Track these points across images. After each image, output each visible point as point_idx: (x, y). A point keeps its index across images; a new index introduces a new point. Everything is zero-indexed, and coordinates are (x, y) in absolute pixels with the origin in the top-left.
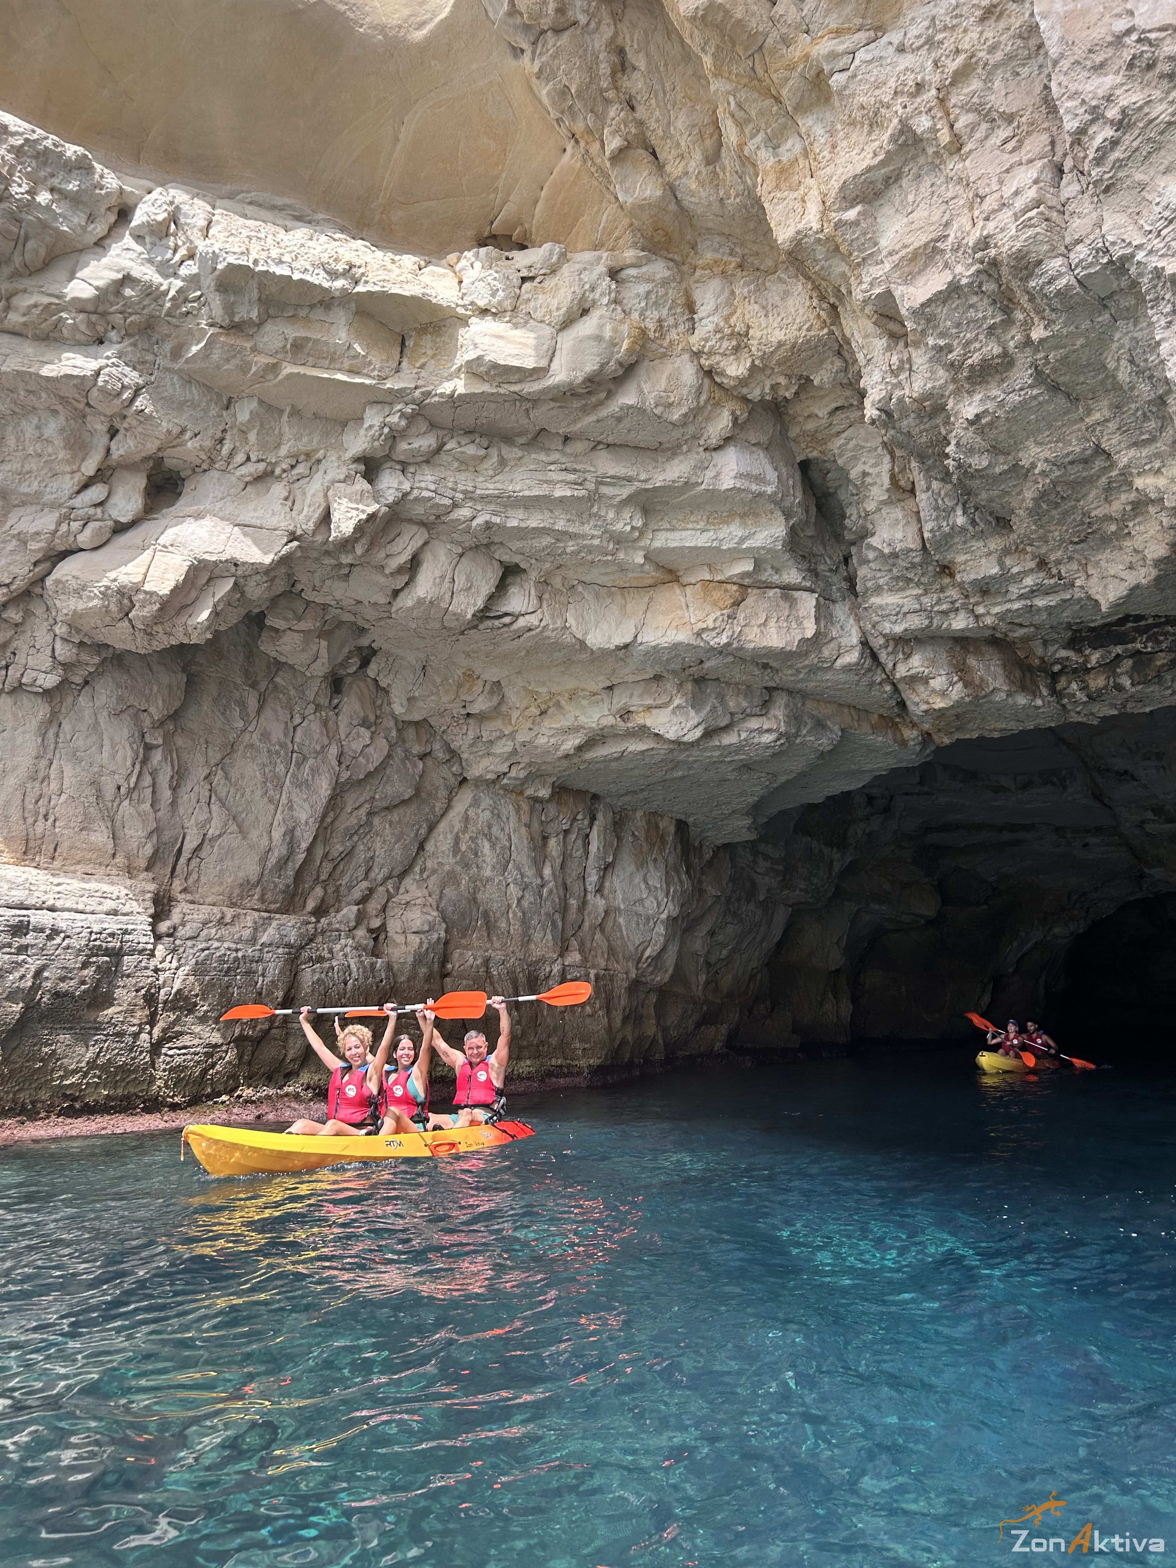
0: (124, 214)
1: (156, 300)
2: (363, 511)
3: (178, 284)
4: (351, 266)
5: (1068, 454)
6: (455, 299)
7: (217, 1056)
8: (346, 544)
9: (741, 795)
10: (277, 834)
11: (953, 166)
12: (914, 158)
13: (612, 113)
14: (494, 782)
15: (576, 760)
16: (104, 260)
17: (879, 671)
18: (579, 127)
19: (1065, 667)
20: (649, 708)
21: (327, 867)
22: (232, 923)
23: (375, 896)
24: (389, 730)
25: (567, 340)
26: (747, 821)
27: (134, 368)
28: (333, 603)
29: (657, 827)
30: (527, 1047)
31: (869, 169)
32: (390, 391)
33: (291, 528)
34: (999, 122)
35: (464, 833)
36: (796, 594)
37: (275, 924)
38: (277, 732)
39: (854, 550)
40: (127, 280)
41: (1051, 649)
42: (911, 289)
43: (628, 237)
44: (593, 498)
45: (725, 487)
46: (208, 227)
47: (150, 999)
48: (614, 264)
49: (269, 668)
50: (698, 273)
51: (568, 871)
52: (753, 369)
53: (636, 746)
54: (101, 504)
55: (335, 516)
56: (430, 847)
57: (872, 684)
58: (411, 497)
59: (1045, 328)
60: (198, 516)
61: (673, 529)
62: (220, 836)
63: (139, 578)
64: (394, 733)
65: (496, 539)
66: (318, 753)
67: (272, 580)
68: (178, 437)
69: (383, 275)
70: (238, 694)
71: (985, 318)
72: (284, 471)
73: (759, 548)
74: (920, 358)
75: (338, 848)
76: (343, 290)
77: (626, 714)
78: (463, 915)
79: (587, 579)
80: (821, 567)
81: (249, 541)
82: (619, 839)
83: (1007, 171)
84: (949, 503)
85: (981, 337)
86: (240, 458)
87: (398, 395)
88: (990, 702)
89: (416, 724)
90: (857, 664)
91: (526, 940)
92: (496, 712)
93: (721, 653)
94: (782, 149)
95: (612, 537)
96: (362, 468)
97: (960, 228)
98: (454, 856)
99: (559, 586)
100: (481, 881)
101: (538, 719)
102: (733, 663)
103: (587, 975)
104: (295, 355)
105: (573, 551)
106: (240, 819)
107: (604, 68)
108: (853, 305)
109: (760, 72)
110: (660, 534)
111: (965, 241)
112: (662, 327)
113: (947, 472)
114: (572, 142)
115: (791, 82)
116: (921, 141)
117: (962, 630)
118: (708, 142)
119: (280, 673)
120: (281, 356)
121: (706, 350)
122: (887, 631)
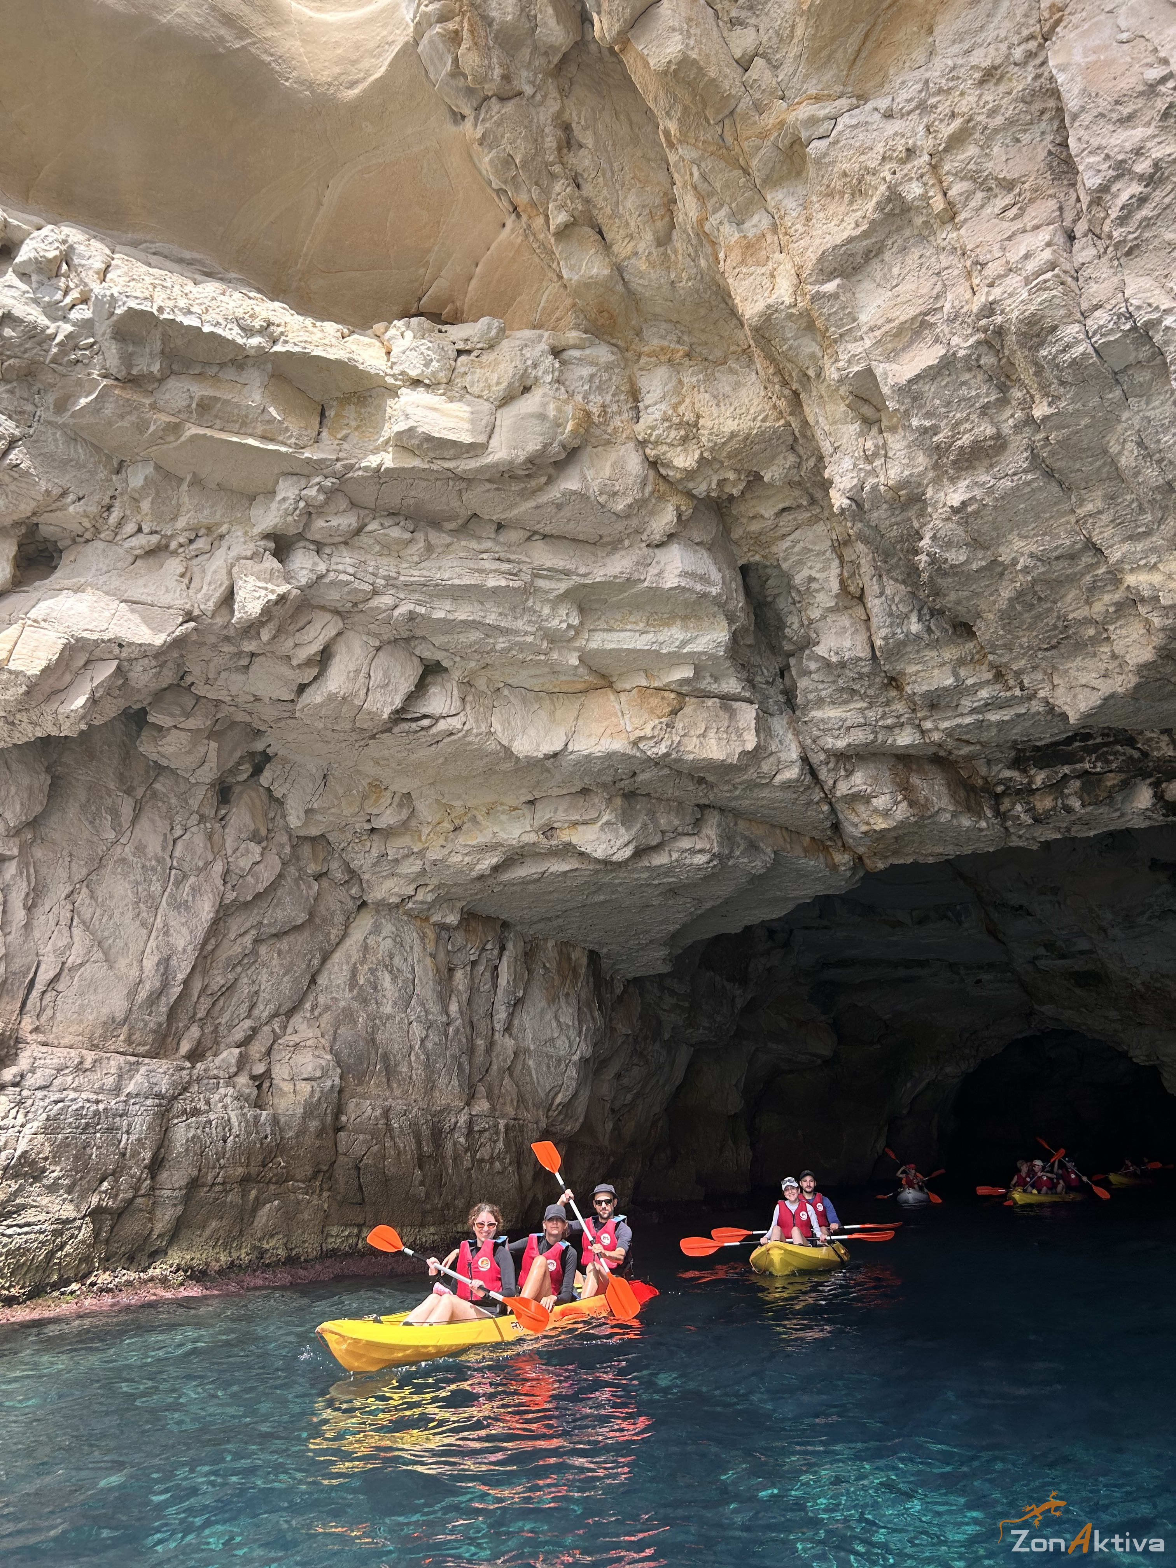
0: (8, 248)
1: (39, 343)
2: (272, 592)
3: (68, 328)
4: (270, 324)
5: (1057, 547)
6: (383, 368)
7: (67, 1234)
8: (251, 628)
9: (663, 922)
10: (149, 964)
11: (947, 236)
12: (899, 229)
13: (558, 187)
14: (397, 906)
15: (490, 881)
17: (817, 790)
18: (522, 200)
19: (1008, 788)
20: (575, 824)
21: (206, 1003)
22: (92, 1069)
23: (259, 1037)
24: (282, 846)
25: (507, 418)
26: (664, 952)
27: (11, 418)
28: (228, 699)
29: (570, 959)
30: (430, 1211)
31: (850, 240)
32: (308, 461)
33: (188, 607)
34: (997, 190)
35: (362, 963)
36: (736, 705)
37: (143, 1070)
38: (154, 845)
39: (792, 661)
40: (8, 318)
41: (995, 769)
42: (894, 366)
43: (570, 318)
44: (528, 591)
45: (669, 585)
46: (106, 271)
48: (556, 343)
49: (147, 772)
50: (644, 359)
51: (475, 1007)
52: (702, 460)
53: (558, 867)
55: (240, 596)
56: (322, 980)
57: (809, 803)
59: (1049, 405)
60: (79, 589)
61: (611, 630)
62: (82, 964)
63: (3, 655)
64: (288, 850)
65: (419, 633)
66: (200, 870)
67: (162, 666)
68: (58, 500)
69: (304, 336)
70: (110, 801)
72: (181, 545)
73: (700, 654)
74: (897, 443)
75: (218, 981)
76: (260, 348)
77: (549, 830)
78: (360, 1057)
79: (515, 681)
80: (758, 679)
81: (137, 620)
82: (530, 972)
84: (903, 609)
85: (973, 417)
86: (130, 528)
87: (316, 467)
88: (934, 823)
89: (313, 839)
90: (797, 780)
91: (430, 1086)
92: (404, 827)
93: (657, 764)
94: (747, 225)
95: (546, 636)
96: (272, 545)
97: (957, 297)
98: (351, 991)
99: (483, 688)
100: (381, 1018)
101: (451, 836)
102: (668, 776)
103: (496, 1125)
104: (201, 415)
105: (503, 649)
106: (106, 946)
107: (550, 143)
108: (823, 388)
109: (729, 139)
110: (596, 634)
111: (963, 311)
112: (605, 412)
113: (913, 571)
114: (513, 216)
115: (763, 151)
116: (909, 210)
117: (906, 747)
118: (659, 224)
119: (161, 778)
120: (184, 416)
121: (653, 439)
122: (829, 746)
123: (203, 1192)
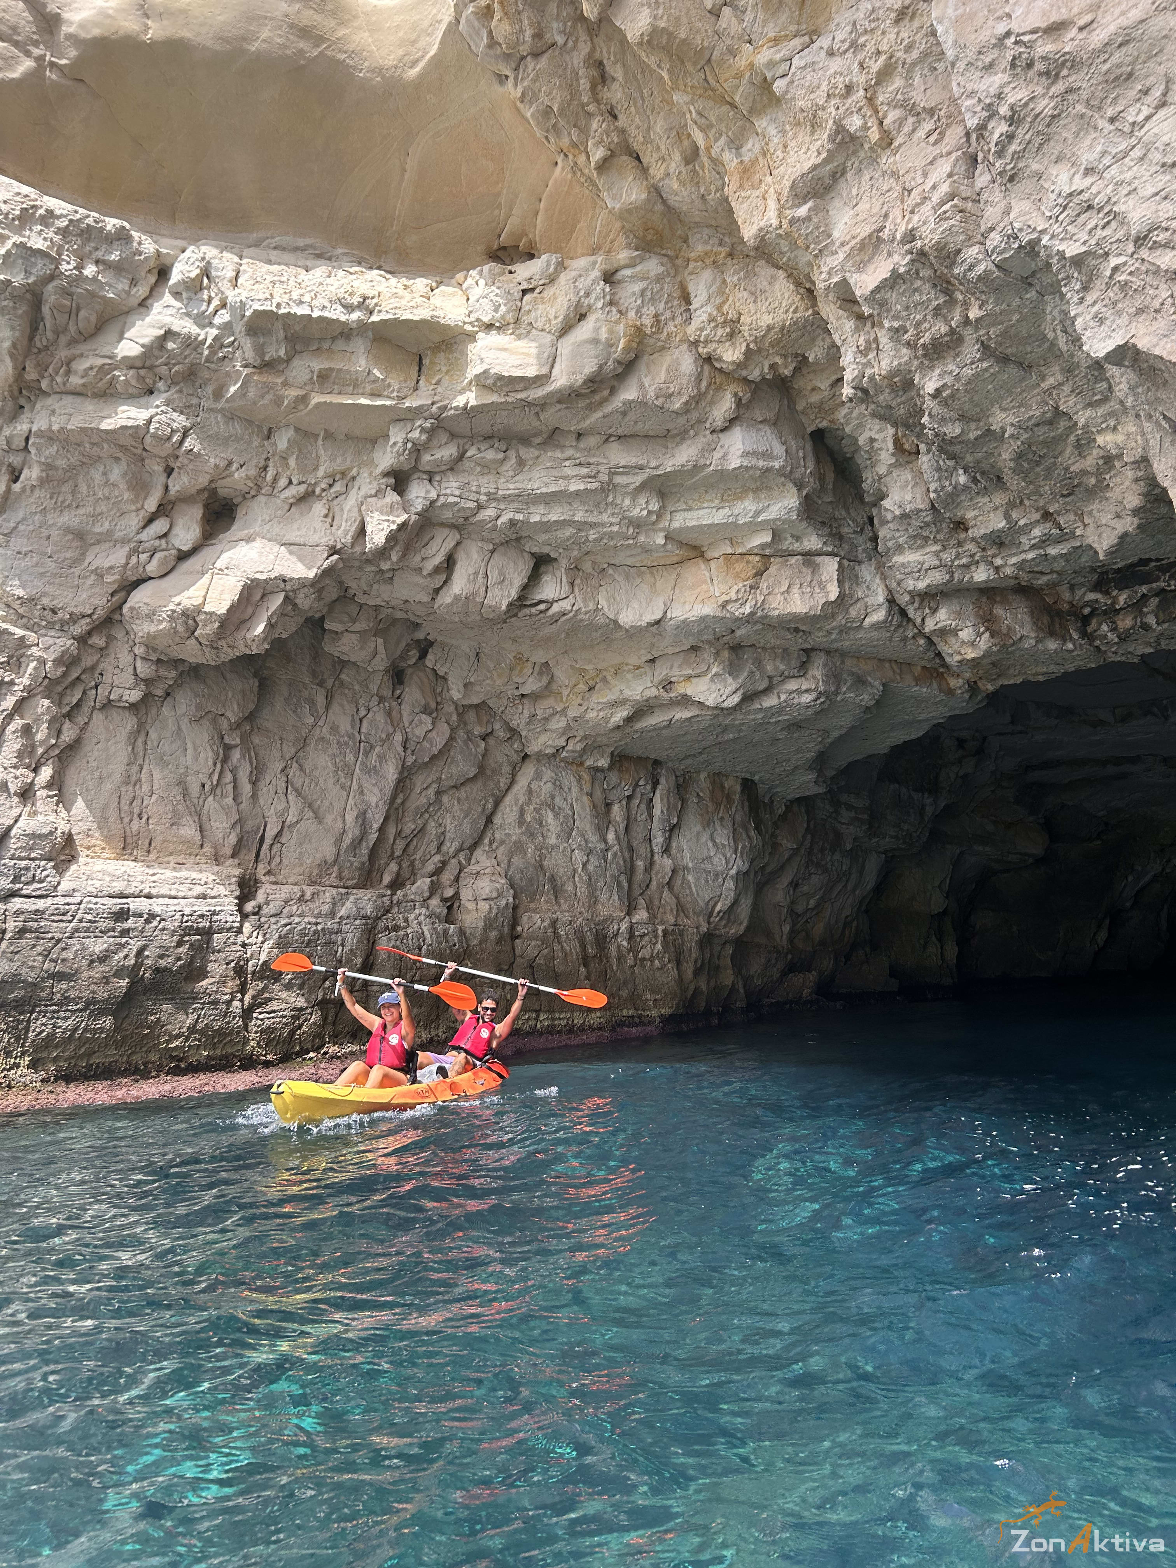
0: (163, 273)
1: (194, 349)
2: (394, 522)
3: (213, 332)
4: (366, 298)
5: (1030, 418)
6: (462, 317)
7: (302, 1019)
8: (383, 552)
9: (798, 751)
10: (350, 818)
11: (887, 160)
12: (855, 153)
13: (594, 126)
14: (554, 756)
15: (627, 731)
16: (148, 319)
17: (910, 626)
18: (565, 142)
19: (1094, 610)
20: (689, 678)
21: (400, 845)
22: (312, 899)
23: (448, 867)
24: (450, 714)
25: (566, 345)
26: (812, 776)
27: (182, 413)
28: (384, 604)
29: (723, 787)
31: (815, 167)
32: (409, 409)
33: (331, 543)
34: (922, 116)
35: (528, 804)
36: (818, 559)
37: (352, 898)
38: (345, 725)
40: (169, 334)
41: (1079, 593)
42: (864, 277)
43: (622, 239)
44: (608, 488)
45: (733, 466)
46: (237, 278)
47: (240, 971)
48: (608, 267)
49: (334, 666)
50: (692, 265)
51: (634, 834)
52: (748, 353)
53: (682, 714)
54: (165, 535)
55: (369, 529)
56: (497, 820)
57: (905, 639)
58: (439, 504)
59: (980, 307)
60: (249, 539)
61: (690, 509)
62: (297, 822)
63: (200, 601)
64: (455, 717)
65: (523, 534)
66: (384, 741)
67: (322, 590)
68: (225, 469)
69: (394, 302)
70: (306, 693)
71: (929, 300)
73: (774, 520)
74: (885, 338)
75: (409, 827)
76: (359, 321)
77: (668, 685)
78: (531, 880)
79: (616, 561)
80: (845, 530)
81: (294, 559)
82: (683, 801)
83: (931, 163)
84: (950, 465)
85: (929, 317)
86: (283, 482)
87: (418, 412)
88: (1020, 649)
89: (477, 707)
90: (885, 621)
91: (593, 900)
92: (547, 691)
93: (748, 622)
94: (744, 150)
95: (630, 523)
96: (392, 481)
97: (894, 219)
98: (520, 827)
99: (590, 570)
100: (547, 848)
101: (587, 695)
102: (763, 629)
103: (656, 931)
104: (321, 385)
105: (595, 539)
106: (316, 806)
107: (584, 84)
109: (713, 83)
110: (678, 515)
111: (897, 233)
112: (658, 321)
114: (562, 156)
115: (742, 88)
116: (856, 138)
117: (984, 582)
118: (686, 143)
119: (345, 670)
120: (309, 388)
121: (702, 339)
122: (911, 588)
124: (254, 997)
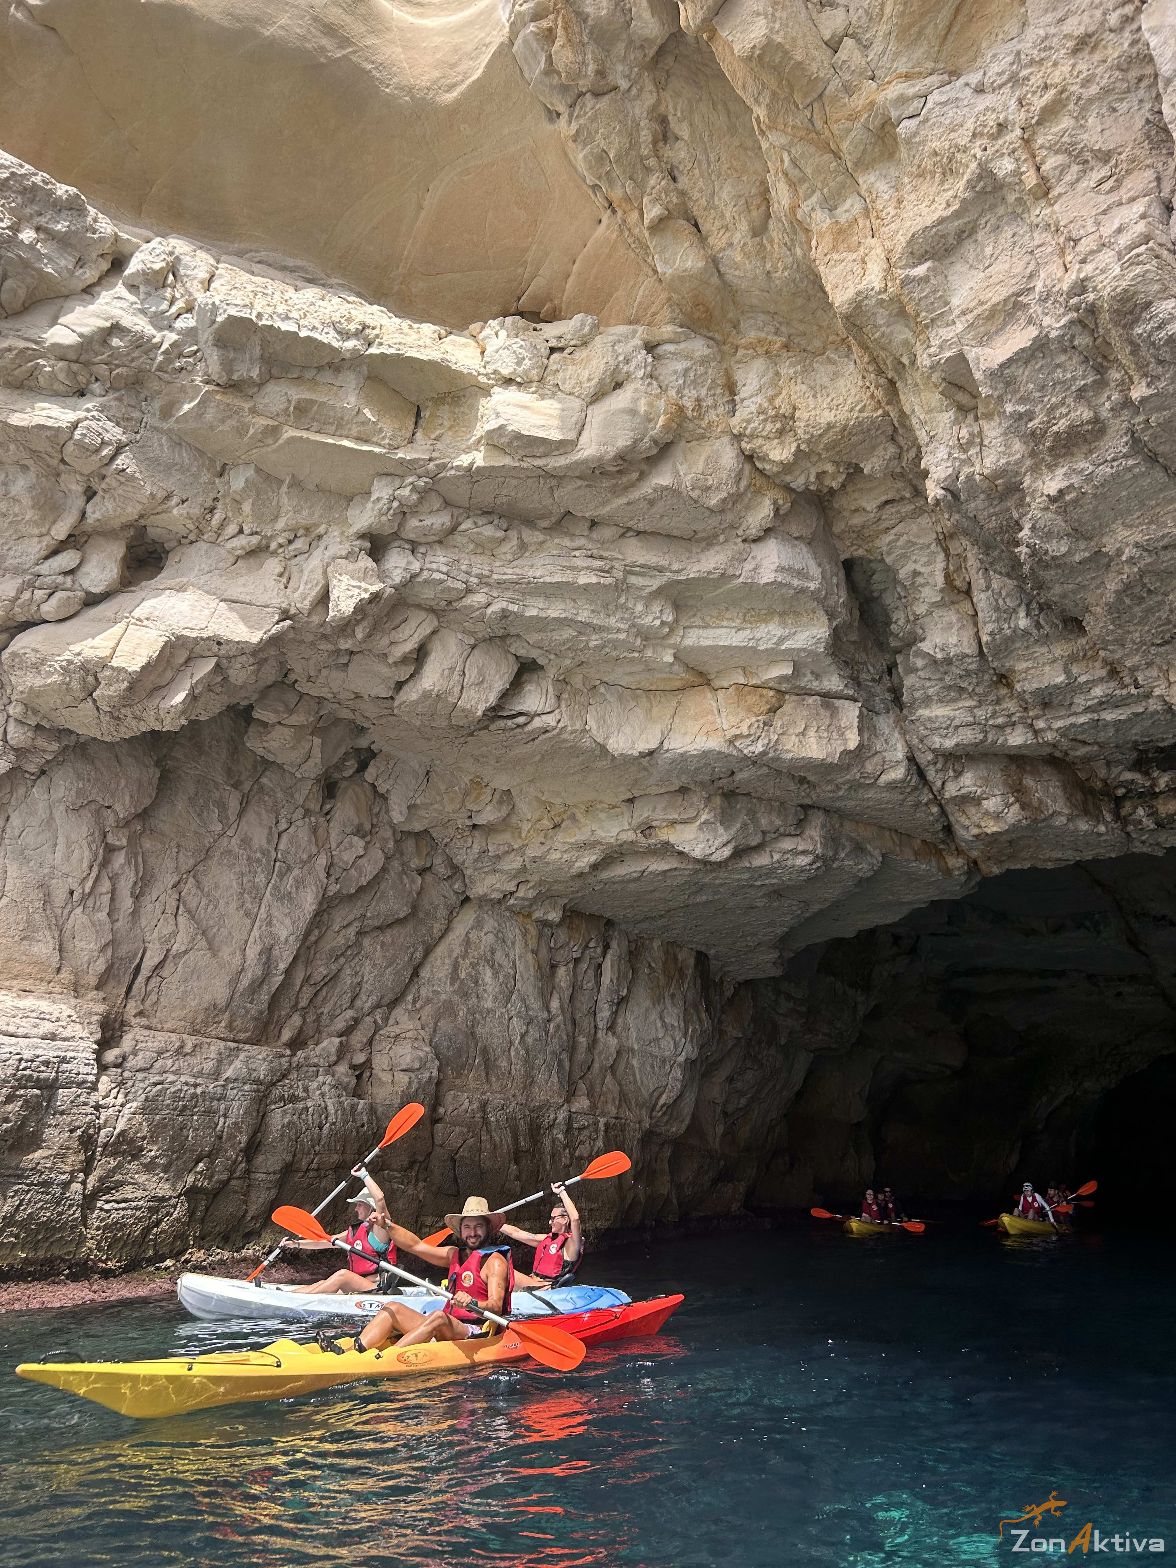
0: (118, 262)
1: (146, 353)
2: (366, 590)
3: (172, 337)
4: (365, 327)
5: (1164, 537)
6: (477, 367)
7: (162, 1212)
8: (346, 626)
9: (768, 925)
10: (252, 953)
11: (1040, 212)
12: (993, 207)
13: (652, 181)
14: (499, 902)
15: (591, 880)
16: (92, 308)
17: (926, 791)
18: (616, 195)
19: (1130, 791)
20: (674, 823)
21: (308, 993)
22: (193, 1053)
23: (361, 1027)
24: (386, 840)
25: (598, 413)
26: (774, 955)
27: (118, 424)
28: (330, 696)
29: (676, 959)
31: (942, 221)
32: (402, 461)
33: (284, 605)
34: (1093, 163)
35: (464, 957)
36: (838, 703)
37: (242, 1056)
38: (259, 838)
39: (899, 658)
40: (116, 329)
41: (1115, 771)
42: (987, 350)
43: (666, 313)
44: (621, 587)
45: (765, 580)
46: (210, 281)
47: (87, 1141)
48: (650, 338)
49: (254, 767)
50: (741, 352)
51: (578, 1004)
52: (798, 452)
53: (658, 866)
54: (71, 572)
55: (334, 594)
56: (425, 973)
57: (918, 804)
58: (420, 579)
59: (1148, 385)
60: (181, 589)
61: (706, 627)
62: (186, 952)
63: (107, 652)
64: (391, 844)
65: (513, 631)
66: (304, 863)
67: (260, 665)
68: (162, 502)
69: (399, 338)
70: (217, 794)
71: (1074, 378)
72: (281, 546)
73: (799, 650)
74: (993, 431)
75: (321, 971)
76: (355, 351)
77: (647, 829)
78: (459, 1050)
79: (610, 678)
80: (864, 676)
81: (236, 618)
82: (634, 971)
83: (1106, 212)
84: (1011, 603)
85: (1069, 401)
86: (232, 529)
87: (409, 467)
88: (1049, 827)
89: (417, 835)
90: (903, 781)
91: (529, 1081)
92: (505, 824)
93: (755, 763)
94: (840, 210)
95: (639, 633)
96: (368, 545)
97: (1050, 275)
98: (452, 984)
99: (579, 685)
100: (481, 1012)
101: (551, 833)
102: (767, 775)
103: (596, 1123)
104: (298, 418)
105: (596, 647)
106: (210, 935)
107: (645, 136)
108: (917, 375)
109: (819, 124)
110: (692, 631)
111: (1055, 290)
112: (700, 406)
113: (1016, 564)
114: (609, 212)
115: (853, 134)
116: (1002, 187)
117: (1019, 747)
118: (755, 213)
119: (267, 773)
120: (282, 419)
121: (748, 432)
122: (937, 746)
123: (297, 1176)
124: (101, 1180)
